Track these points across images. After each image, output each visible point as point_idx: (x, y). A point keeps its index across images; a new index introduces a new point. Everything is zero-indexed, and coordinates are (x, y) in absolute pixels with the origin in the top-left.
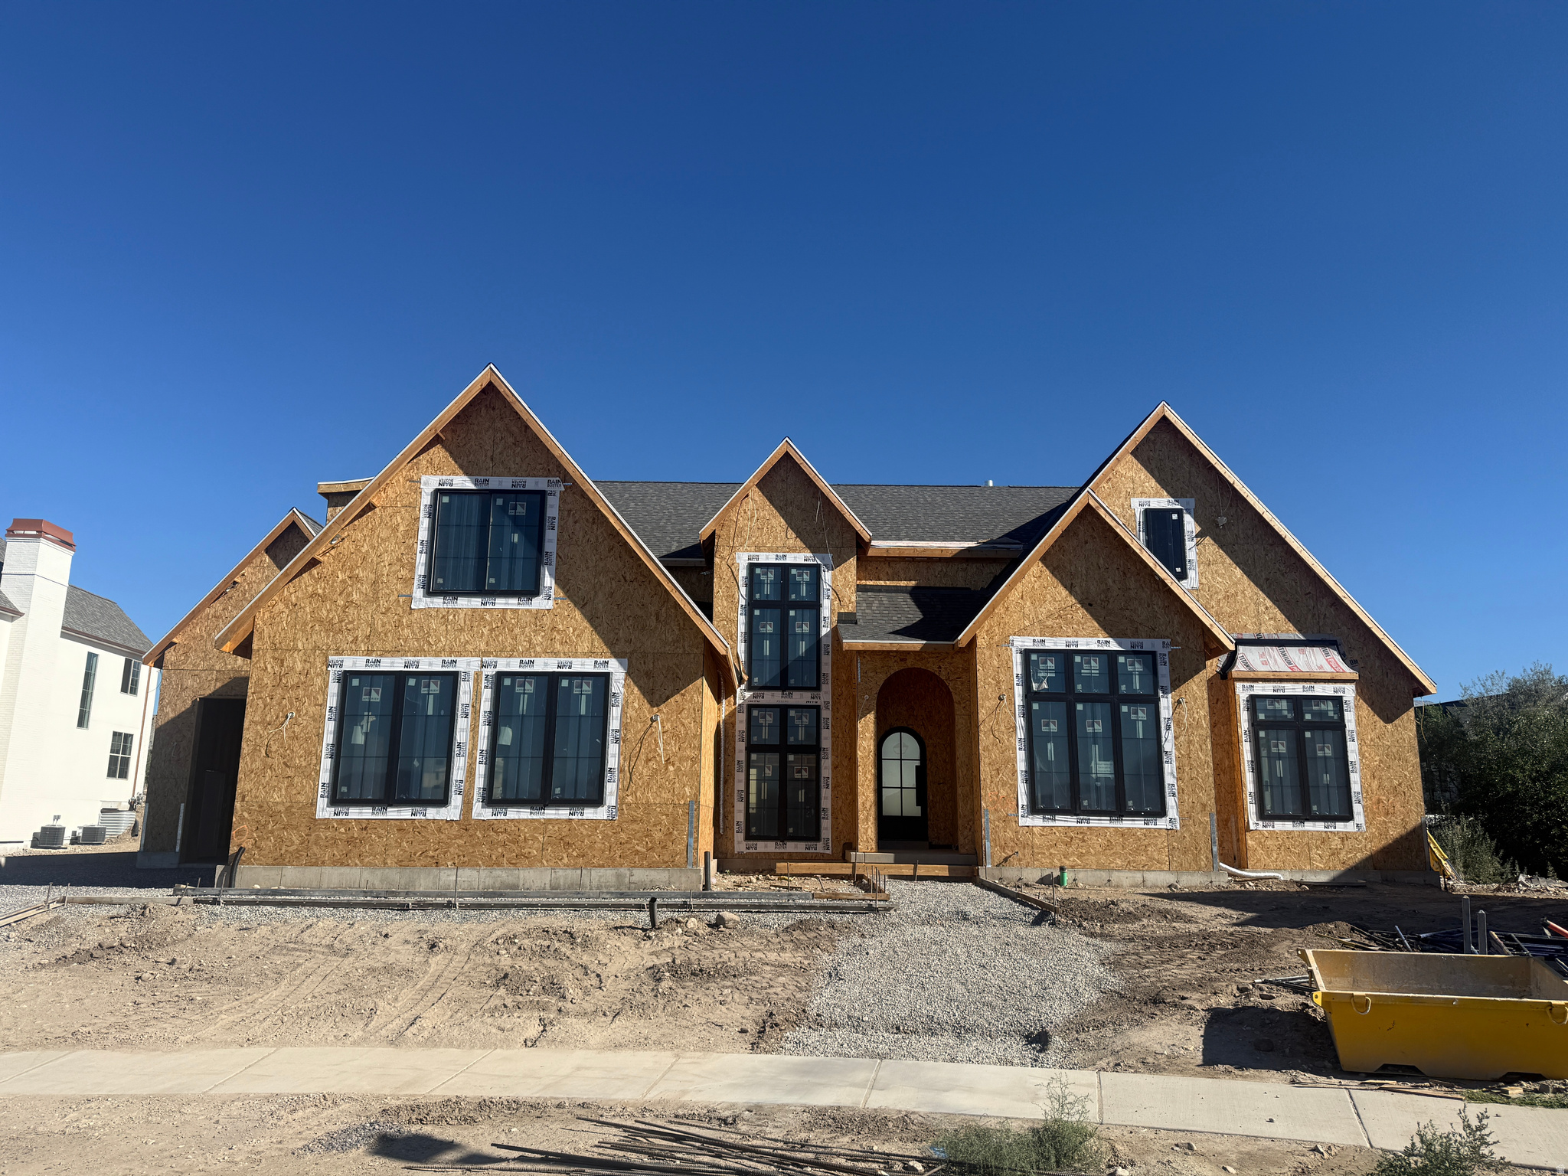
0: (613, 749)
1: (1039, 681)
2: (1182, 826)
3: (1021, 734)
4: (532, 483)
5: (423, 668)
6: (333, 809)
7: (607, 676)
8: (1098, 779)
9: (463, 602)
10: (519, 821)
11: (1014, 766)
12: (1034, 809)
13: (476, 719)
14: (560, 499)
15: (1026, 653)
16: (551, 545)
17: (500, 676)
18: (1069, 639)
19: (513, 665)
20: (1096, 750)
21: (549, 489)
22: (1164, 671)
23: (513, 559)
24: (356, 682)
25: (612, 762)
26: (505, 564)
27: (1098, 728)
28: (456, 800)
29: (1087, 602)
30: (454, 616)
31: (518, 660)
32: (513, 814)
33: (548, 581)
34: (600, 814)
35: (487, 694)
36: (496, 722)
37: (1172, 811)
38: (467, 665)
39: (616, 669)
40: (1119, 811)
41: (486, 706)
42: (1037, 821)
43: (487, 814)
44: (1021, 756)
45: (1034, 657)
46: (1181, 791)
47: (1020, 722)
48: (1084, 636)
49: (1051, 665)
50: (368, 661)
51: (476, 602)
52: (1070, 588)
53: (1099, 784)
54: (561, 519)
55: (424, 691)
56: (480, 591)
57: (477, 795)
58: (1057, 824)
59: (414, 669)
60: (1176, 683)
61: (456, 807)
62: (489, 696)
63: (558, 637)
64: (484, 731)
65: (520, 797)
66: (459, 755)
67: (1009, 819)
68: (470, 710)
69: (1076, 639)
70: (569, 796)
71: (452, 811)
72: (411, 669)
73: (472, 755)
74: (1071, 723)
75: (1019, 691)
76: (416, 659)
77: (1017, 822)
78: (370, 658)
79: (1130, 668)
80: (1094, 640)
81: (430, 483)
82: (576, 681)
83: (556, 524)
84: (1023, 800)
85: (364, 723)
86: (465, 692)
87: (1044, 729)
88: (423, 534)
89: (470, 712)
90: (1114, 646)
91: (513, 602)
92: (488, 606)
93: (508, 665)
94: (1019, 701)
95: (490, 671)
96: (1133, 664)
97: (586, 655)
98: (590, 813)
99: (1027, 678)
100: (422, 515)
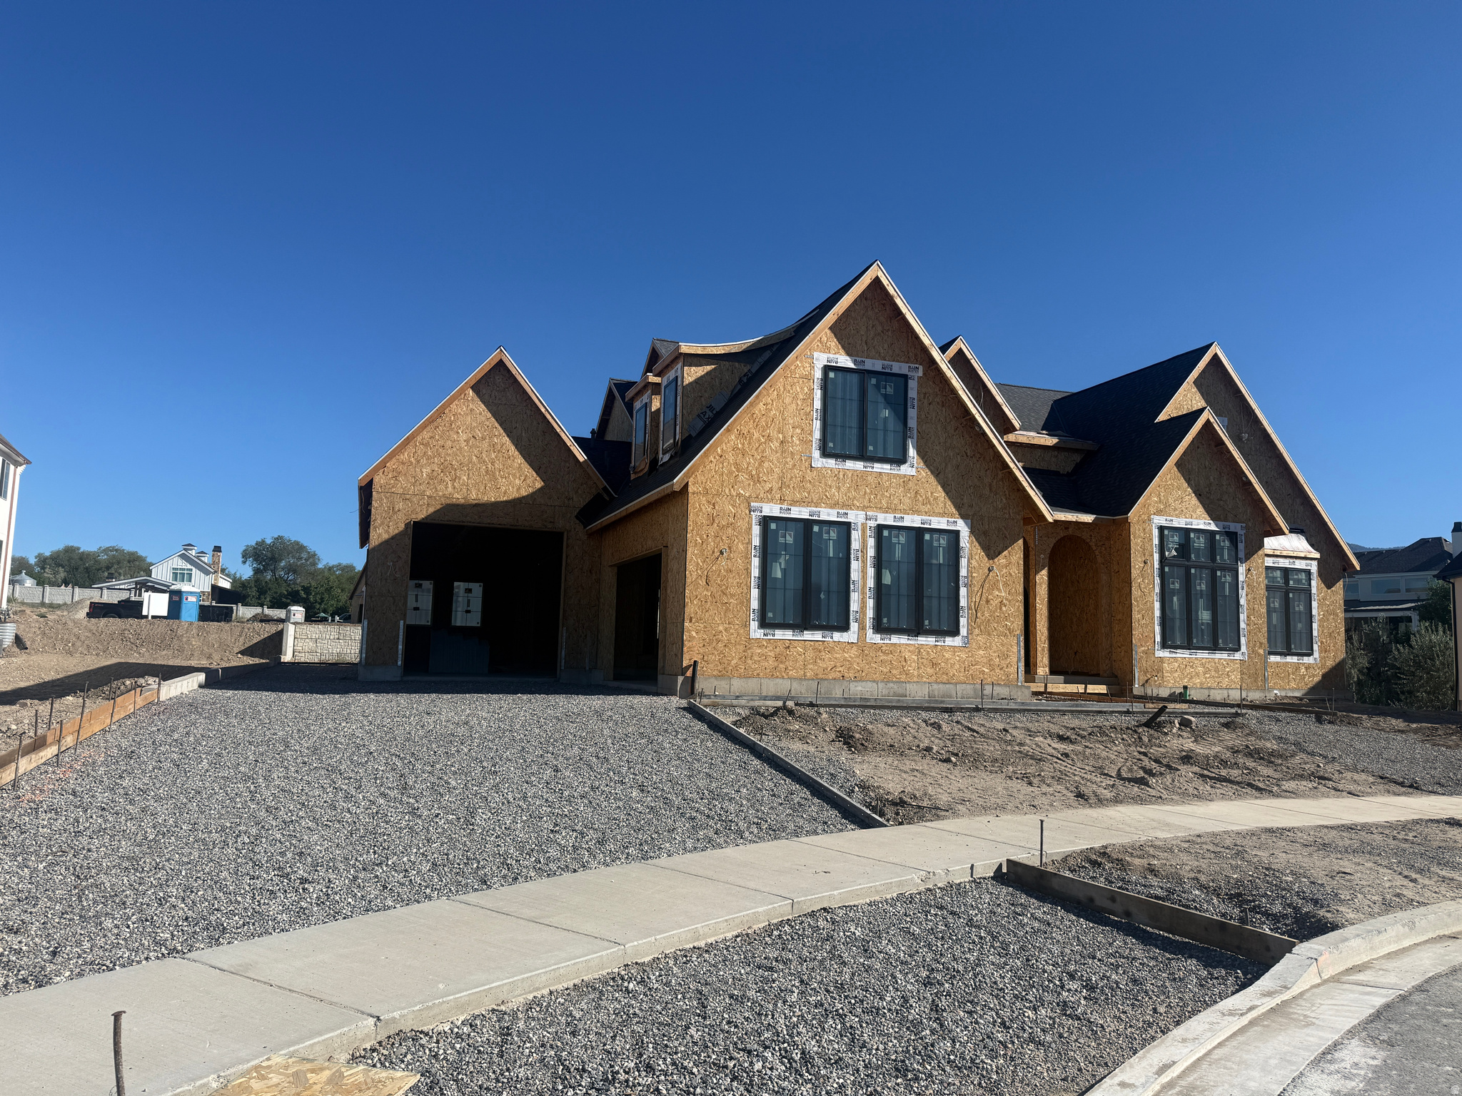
0: (963, 591)
1: (1169, 550)
2: (1249, 657)
3: (1157, 590)
4: (898, 368)
5: (823, 517)
6: (762, 631)
7: (957, 533)
8: (1202, 624)
9: (850, 464)
10: (900, 645)
11: (1153, 613)
12: (1164, 645)
13: (864, 562)
14: (918, 383)
15: (1161, 529)
16: (912, 423)
17: (880, 528)
18: (1187, 520)
19: (888, 519)
20: (1201, 602)
21: (909, 374)
22: (1241, 546)
23: (885, 430)
24: (773, 526)
25: (963, 602)
26: (880, 434)
27: (1203, 587)
28: (854, 626)
29: (1198, 493)
30: (844, 476)
31: (893, 515)
32: (895, 639)
33: (912, 452)
34: (956, 641)
35: (871, 542)
36: (879, 565)
37: (1243, 648)
38: (856, 517)
39: (962, 527)
40: (1215, 648)
41: (871, 552)
42: (1165, 654)
43: (877, 638)
44: (1157, 605)
45: (1166, 532)
46: (1249, 632)
47: (1157, 580)
48: (1196, 518)
49: (1176, 539)
50: (781, 508)
51: (859, 465)
52: (1188, 481)
53: (1203, 627)
54: (919, 400)
55: (825, 536)
56: (862, 456)
57: (869, 623)
58: (1178, 655)
59: (817, 518)
60: (1248, 556)
61: (854, 633)
62: (873, 544)
63: (921, 499)
64: (871, 572)
65: (900, 626)
66: (854, 591)
67: (1150, 653)
68: (860, 554)
69: (1191, 520)
70: (935, 627)
71: (851, 636)
72: (814, 518)
73: (864, 593)
74: (1188, 581)
75: (1156, 556)
76: (818, 509)
77: (1154, 654)
78: (783, 506)
79: (1222, 544)
80: (1203, 522)
81: (821, 359)
82: (936, 536)
83: (916, 404)
84: (1158, 639)
85: (782, 560)
86: (855, 540)
87: (1172, 586)
88: (818, 404)
89: (860, 556)
90: (1213, 527)
91: (886, 468)
92: (868, 469)
93: (885, 519)
94: (1156, 565)
95: (872, 524)
96: (1224, 541)
97: (942, 515)
98: (949, 641)
99: (1162, 548)
100: (815, 387)
